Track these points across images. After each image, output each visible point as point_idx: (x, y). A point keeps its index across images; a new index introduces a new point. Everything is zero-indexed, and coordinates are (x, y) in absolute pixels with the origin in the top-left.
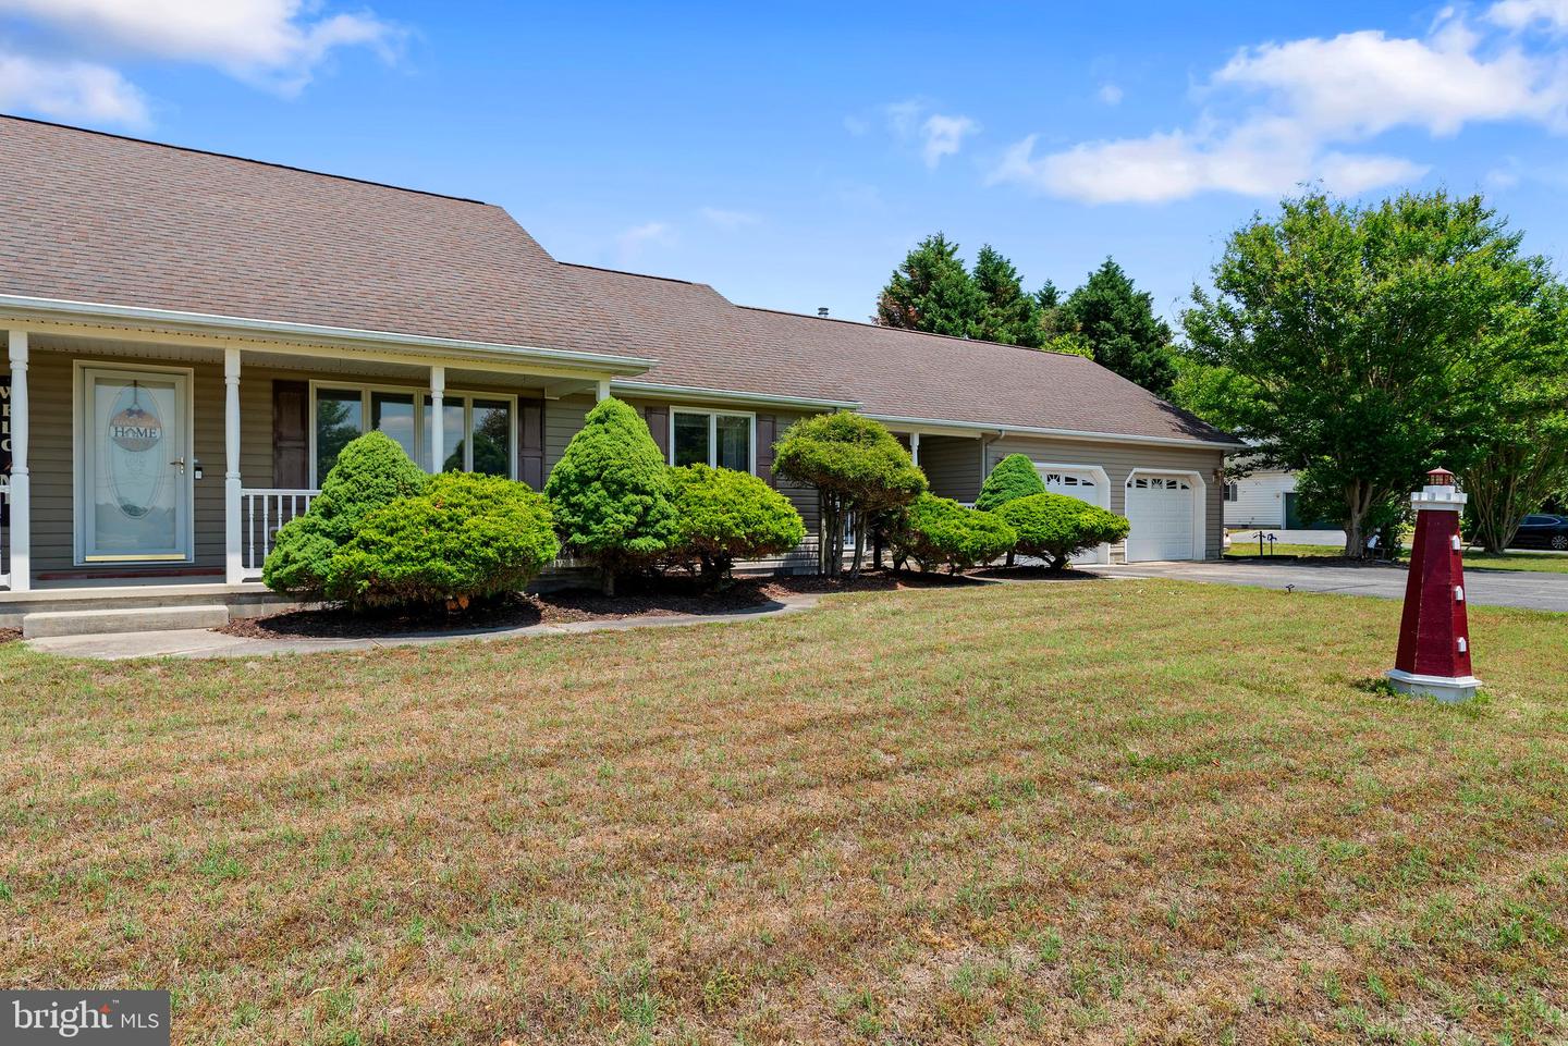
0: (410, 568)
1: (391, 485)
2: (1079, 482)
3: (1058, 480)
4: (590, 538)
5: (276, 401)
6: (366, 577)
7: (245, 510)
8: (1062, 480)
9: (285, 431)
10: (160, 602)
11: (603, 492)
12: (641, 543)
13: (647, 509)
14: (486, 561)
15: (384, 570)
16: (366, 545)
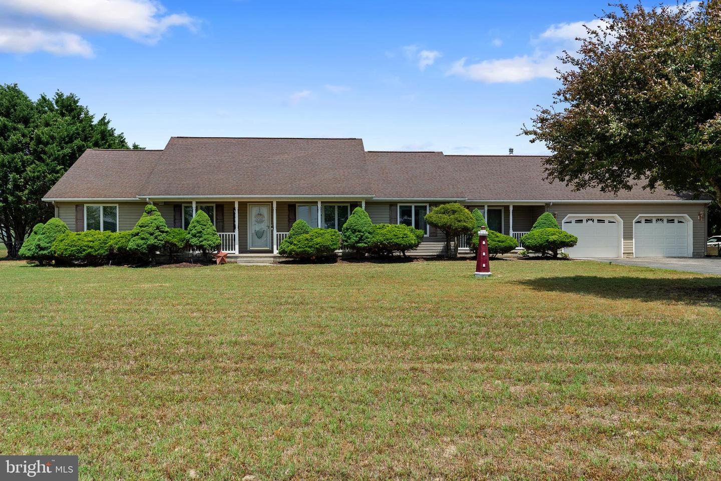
0: (301, 250)
1: (302, 231)
2: (606, 222)
3: (593, 221)
4: (347, 244)
5: (289, 210)
6: (294, 251)
7: (277, 237)
8: (596, 221)
9: (291, 217)
10: (261, 257)
11: (351, 232)
12: (360, 245)
13: (362, 236)
14: (317, 248)
15: (296, 250)
16: (295, 245)
